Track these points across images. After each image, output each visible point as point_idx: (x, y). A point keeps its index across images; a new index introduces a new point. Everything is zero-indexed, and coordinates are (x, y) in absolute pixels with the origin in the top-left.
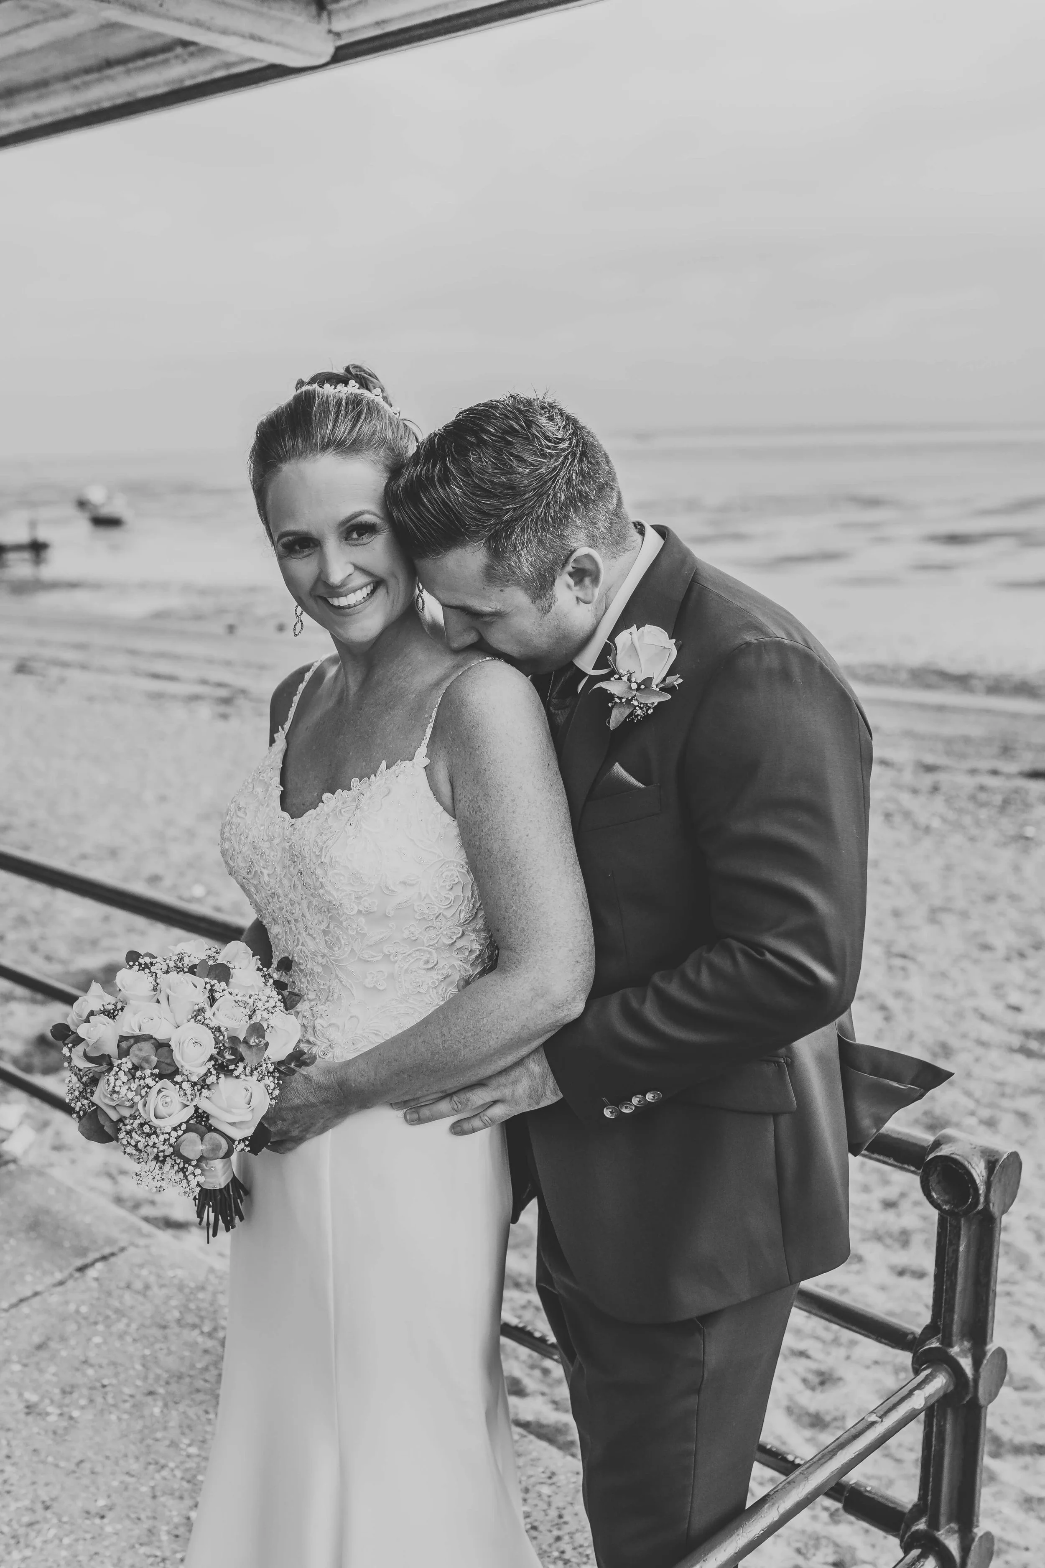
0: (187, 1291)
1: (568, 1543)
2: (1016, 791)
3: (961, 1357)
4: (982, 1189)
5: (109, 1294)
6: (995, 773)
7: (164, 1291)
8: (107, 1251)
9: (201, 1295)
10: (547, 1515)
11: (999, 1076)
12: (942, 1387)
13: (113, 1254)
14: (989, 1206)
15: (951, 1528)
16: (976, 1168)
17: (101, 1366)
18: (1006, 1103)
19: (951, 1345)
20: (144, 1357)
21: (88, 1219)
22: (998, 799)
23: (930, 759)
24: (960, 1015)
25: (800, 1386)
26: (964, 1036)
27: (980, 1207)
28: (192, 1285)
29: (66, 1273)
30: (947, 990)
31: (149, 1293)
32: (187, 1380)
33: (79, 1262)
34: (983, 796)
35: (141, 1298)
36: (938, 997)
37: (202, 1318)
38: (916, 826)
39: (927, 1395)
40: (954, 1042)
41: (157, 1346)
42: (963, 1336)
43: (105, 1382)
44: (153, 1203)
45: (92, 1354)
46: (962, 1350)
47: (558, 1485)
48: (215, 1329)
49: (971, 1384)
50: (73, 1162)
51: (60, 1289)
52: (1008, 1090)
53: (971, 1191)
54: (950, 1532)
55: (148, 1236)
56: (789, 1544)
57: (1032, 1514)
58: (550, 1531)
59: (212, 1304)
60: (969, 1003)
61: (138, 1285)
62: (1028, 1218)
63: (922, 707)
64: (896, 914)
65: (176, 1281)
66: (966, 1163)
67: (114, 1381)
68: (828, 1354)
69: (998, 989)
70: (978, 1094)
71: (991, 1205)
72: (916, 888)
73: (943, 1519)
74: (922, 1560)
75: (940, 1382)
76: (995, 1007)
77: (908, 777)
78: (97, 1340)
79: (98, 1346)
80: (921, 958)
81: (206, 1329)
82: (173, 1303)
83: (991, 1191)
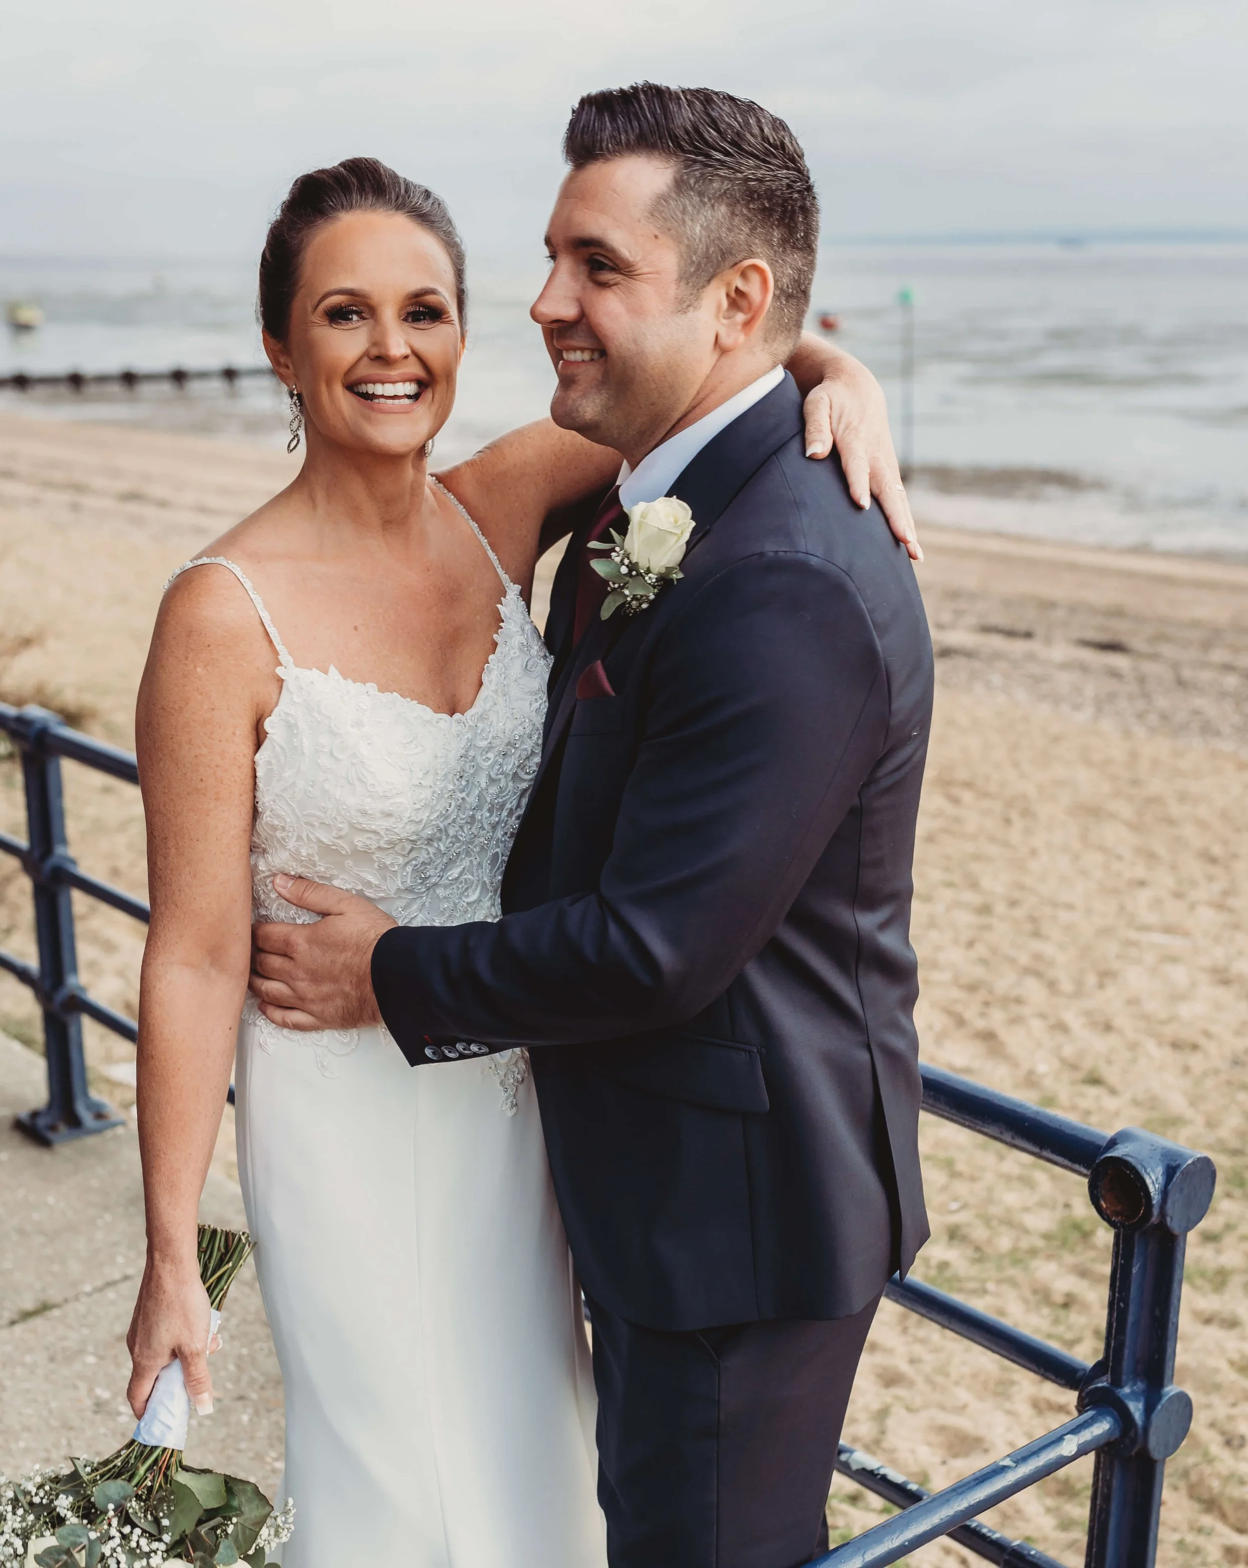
3: (1131, 1400)
4: (1156, 1198)
12: (1105, 1432)
14: (1166, 1221)
16: (1153, 1174)
19: (1120, 1386)
27: (1155, 1220)
39: (1081, 1441)
42: (1136, 1376)
46: (1133, 1392)
49: (1140, 1431)
53: (1144, 1200)
66: (1139, 1167)
71: (1168, 1219)
75: (1102, 1428)
83: (1170, 1201)
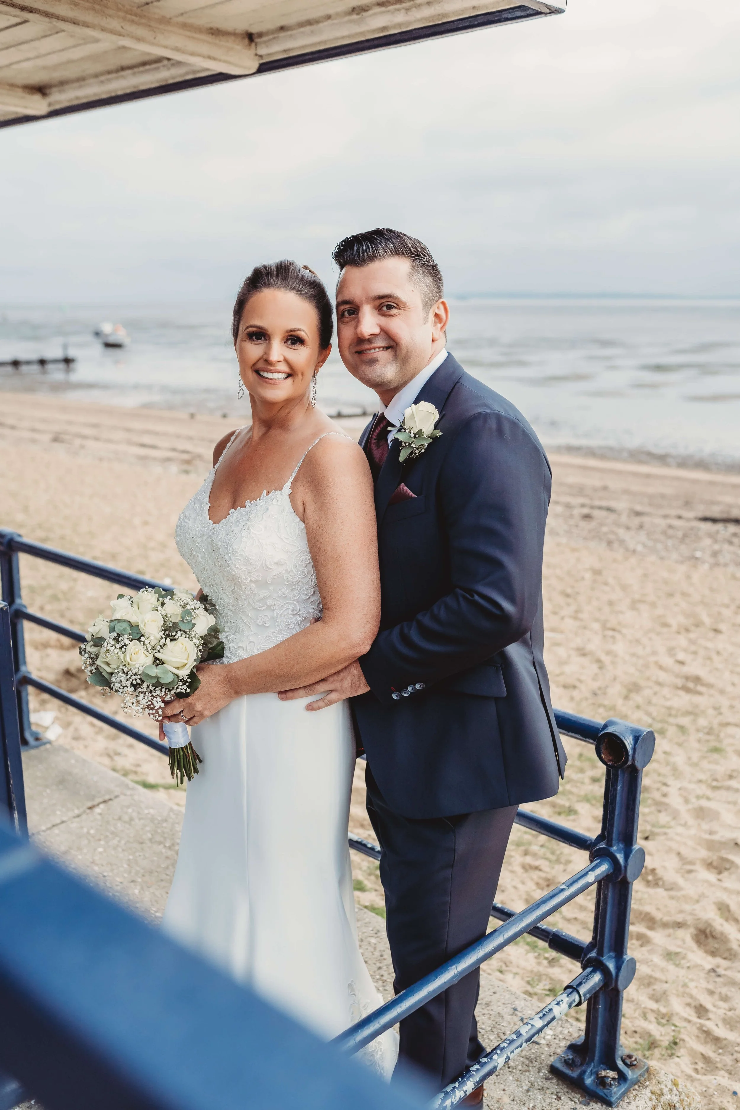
0: (156, 822)
1: (385, 971)
2: (692, 529)
3: (618, 853)
4: (630, 752)
5: (108, 822)
6: (680, 517)
7: (142, 821)
8: (107, 797)
9: (165, 825)
10: (373, 954)
11: (668, 704)
12: (605, 870)
13: (110, 800)
14: (635, 763)
15: (611, 955)
16: (628, 740)
17: (102, 865)
18: (671, 720)
19: (611, 846)
20: (129, 860)
21: (95, 779)
22: (680, 534)
23: (639, 508)
24: (646, 666)
25: (534, 887)
26: (648, 679)
27: (630, 763)
28: (159, 818)
29: (81, 810)
30: (639, 651)
31: (133, 823)
32: (156, 874)
33: (90, 804)
34: (671, 532)
35: (127, 826)
36: (634, 655)
37: (165, 838)
38: (627, 549)
39: (596, 875)
40: (642, 683)
41: (137, 854)
42: (619, 841)
43: (105, 874)
44: (136, 773)
45: (97, 858)
46: (617, 849)
47: (381, 937)
48: (173, 845)
49: (623, 868)
50: (86, 747)
51: (77, 819)
52: (673, 712)
53: (624, 753)
54: (610, 957)
55: (133, 789)
56: (523, 979)
57: (671, 962)
58: (375, 964)
59: (171, 830)
60: (652, 659)
61: (126, 818)
62: (680, 789)
63: (635, 474)
64: (611, 603)
65: (149, 816)
66: (622, 737)
67: (110, 874)
68: (553, 868)
69: (671, 651)
70: (655, 714)
71: (636, 762)
72: (624, 588)
73: (606, 950)
74: (592, 974)
75: (604, 868)
76: (668, 661)
77: (624, 519)
78: (100, 850)
79: (101, 853)
80: (624, 631)
81: (167, 845)
82: (148, 829)
83: (637, 753)
